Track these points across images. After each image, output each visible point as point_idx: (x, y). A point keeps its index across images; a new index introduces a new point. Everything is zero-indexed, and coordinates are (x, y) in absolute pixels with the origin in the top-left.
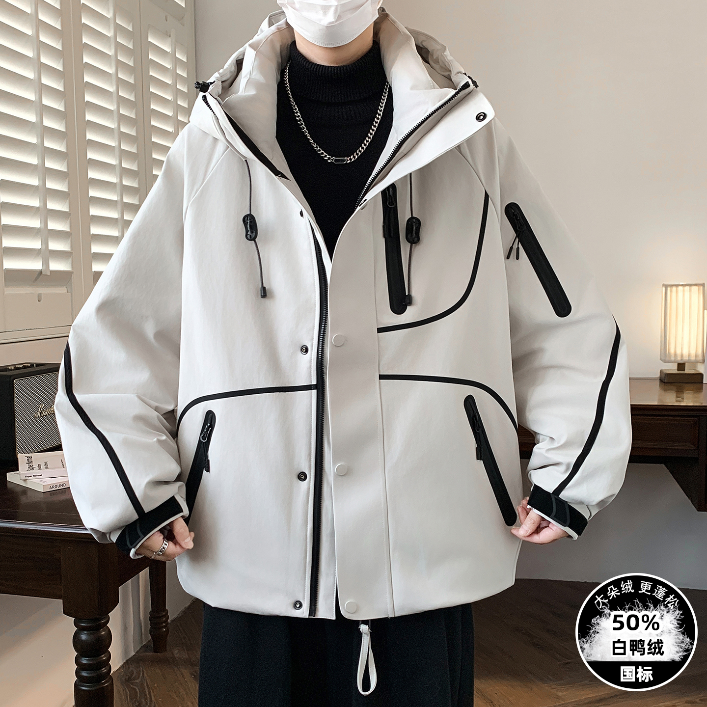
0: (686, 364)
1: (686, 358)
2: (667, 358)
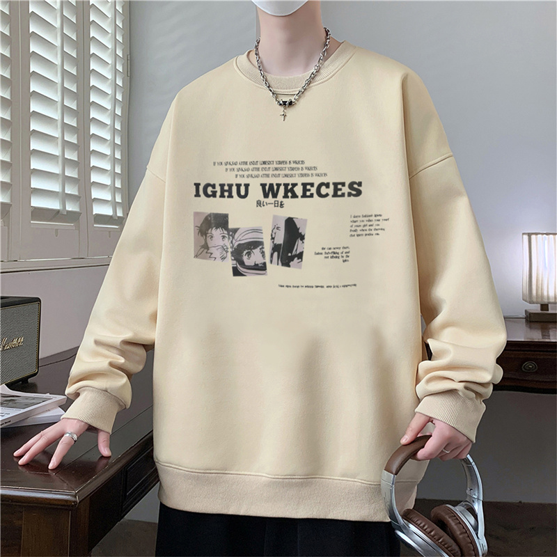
0: (550, 305)
1: (551, 299)
2: (535, 300)
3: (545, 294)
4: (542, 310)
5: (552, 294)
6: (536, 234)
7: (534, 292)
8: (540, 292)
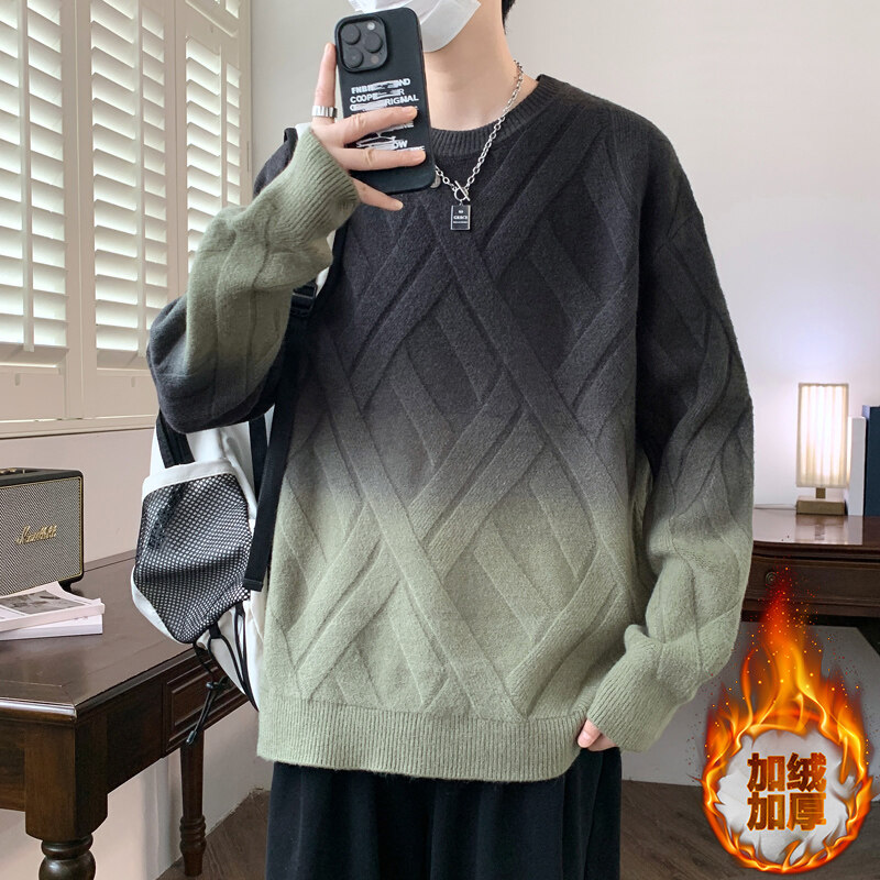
0: (827, 490)
1: (827, 482)
2: (803, 481)
3: (818, 472)
4: (817, 497)
5: (827, 474)
6: (809, 385)
7: (804, 471)
8: (811, 471)
